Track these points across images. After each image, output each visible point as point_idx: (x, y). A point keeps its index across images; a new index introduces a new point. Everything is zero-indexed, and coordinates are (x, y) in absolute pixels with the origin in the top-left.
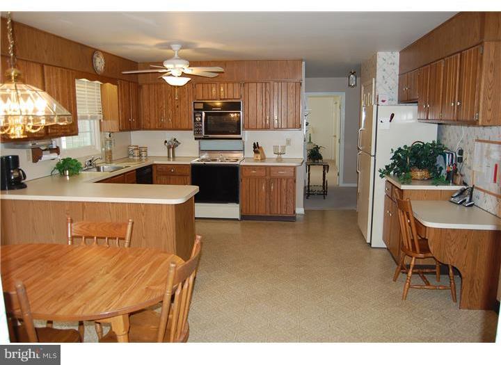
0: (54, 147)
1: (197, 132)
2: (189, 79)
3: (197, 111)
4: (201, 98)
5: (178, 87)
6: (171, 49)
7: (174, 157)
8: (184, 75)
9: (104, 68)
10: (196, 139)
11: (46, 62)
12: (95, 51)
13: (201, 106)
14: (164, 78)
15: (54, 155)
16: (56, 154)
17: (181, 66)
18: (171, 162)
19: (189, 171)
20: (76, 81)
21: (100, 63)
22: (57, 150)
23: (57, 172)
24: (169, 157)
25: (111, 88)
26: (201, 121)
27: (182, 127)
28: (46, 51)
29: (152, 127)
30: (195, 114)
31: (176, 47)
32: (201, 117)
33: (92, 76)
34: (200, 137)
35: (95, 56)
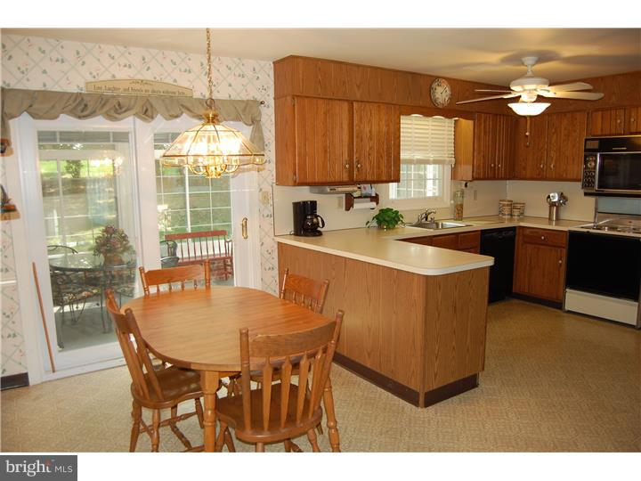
0: (374, 195)
1: (587, 184)
2: (548, 105)
3: (590, 153)
4: (599, 133)
5: (531, 117)
6: (523, 64)
7: (558, 219)
8: (540, 99)
9: (449, 98)
10: (586, 194)
11: (358, 96)
12: (433, 79)
13: (595, 145)
14: (510, 105)
15: (373, 204)
16: (375, 203)
17: (533, 87)
18: (553, 227)
19: (565, 241)
20: (402, 117)
21: (442, 94)
22: (375, 199)
23: (375, 224)
24: (550, 219)
25: (467, 125)
26: (595, 168)
27: (569, 177)
28: (358, 87)
29: (528, 175)
30: (586, 157)
31: (529, 60)
32: (595, 161)
33: (430, 110)
34: (590, 191)
35: (434, 85)
